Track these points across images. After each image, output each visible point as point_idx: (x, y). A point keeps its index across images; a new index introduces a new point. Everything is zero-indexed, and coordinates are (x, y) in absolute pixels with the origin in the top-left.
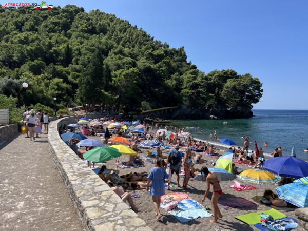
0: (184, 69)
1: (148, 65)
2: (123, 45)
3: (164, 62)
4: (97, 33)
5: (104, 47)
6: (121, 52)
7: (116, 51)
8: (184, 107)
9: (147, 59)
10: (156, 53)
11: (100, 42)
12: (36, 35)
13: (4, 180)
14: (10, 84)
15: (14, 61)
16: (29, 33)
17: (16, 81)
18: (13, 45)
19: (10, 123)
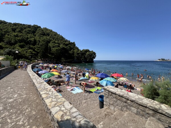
0: (75, 48)
1: (64, 46)
2: (55, 40)
3: (69, 46)
4: (46, 35)
5: (49, 40)
6: (54, 42)
7: (53, 41)
8: (75, 60)
9: (63, 45)
10: (66, 43)
11: (47, 38)
12: (21, 34)
13: (8, 87)
14: (11, 51)
15: (12, 43)
16: (18, 33)
17: (13, 50)
18: (11, 37)
19: (11, 66)
